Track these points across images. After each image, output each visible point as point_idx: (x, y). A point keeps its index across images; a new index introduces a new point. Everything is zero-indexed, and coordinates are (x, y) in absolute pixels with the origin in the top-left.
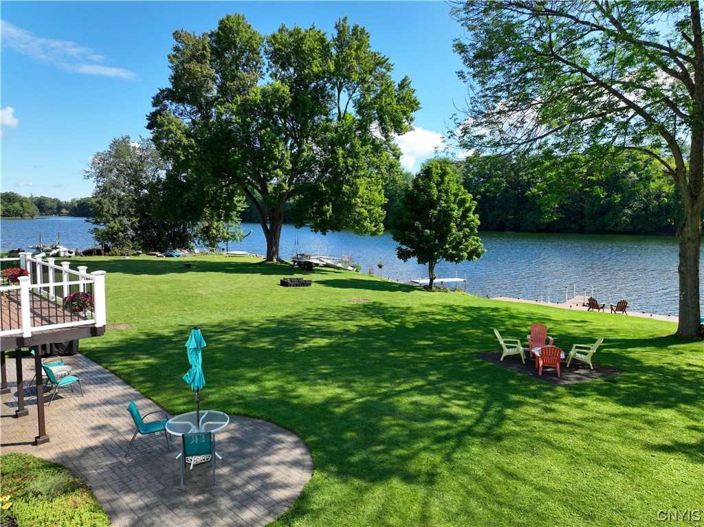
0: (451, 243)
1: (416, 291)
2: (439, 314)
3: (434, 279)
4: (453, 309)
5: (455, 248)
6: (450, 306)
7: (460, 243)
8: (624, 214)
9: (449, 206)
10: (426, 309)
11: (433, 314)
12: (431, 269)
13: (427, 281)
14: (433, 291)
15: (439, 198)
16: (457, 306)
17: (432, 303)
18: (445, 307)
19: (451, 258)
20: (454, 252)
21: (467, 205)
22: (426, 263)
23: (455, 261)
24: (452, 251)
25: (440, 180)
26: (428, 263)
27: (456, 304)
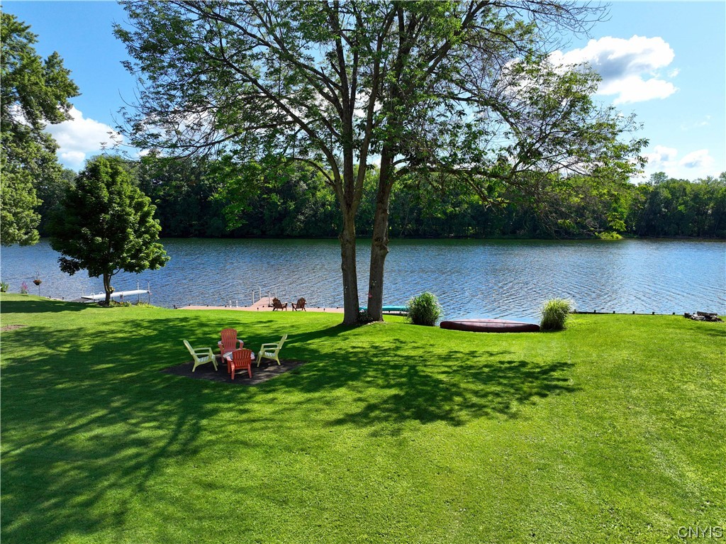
0: (129, 251)
1: (89, 308)
2: (120, 331)
3: (112, 292)
4: (136, 324)
5: (134, 256)
6: (132, 321)
7: (140, 251)
8: (299, 220)
9: (124, 210)
10: (103, 328)
11: (113, 332)
12: (107, 281)
13: (103, 296)
14: (112, 307)
15: (111, 201)
16: (142, 320)
17: (110, 320)
18: (126, 322)
19: (130, 268)
20: (133, 261)
21: (146, 209)
22: (100, 276)
23: (136, 271)
24: (131, 260)
25: (110, 180)
26: (102, 275)
27: (140, 319)
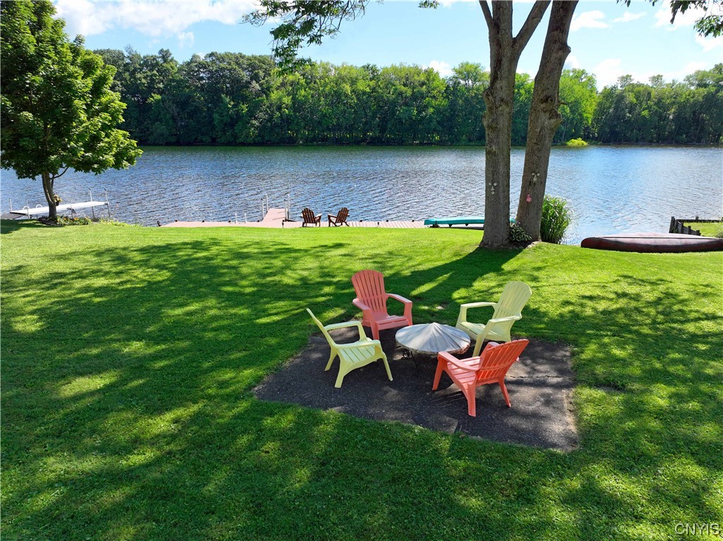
0: (81, 136)
1: (24, 229)
2: (95, 273)
3: (57, 204)
4: (120, 258)
5: (89, 147)
6: (109, 251)
7: (96, 138)
8: (253, 125)
9: (64, 70)
10: (61, 267)
11: (81, 275)
12: (48, 186)
13: (44, 210)
14: (61, 226)
15: (40, 55)
16: (124, 249)
17: (69, 250)
18: (99, 254)
19: (84, 166)
20: (89, 154)
21: (98, 72)
22: (36, 177)
23: (94, 170)
24: (85, 152)
25: (35, 19)
26: (40, 176)
27: (122, 246)
